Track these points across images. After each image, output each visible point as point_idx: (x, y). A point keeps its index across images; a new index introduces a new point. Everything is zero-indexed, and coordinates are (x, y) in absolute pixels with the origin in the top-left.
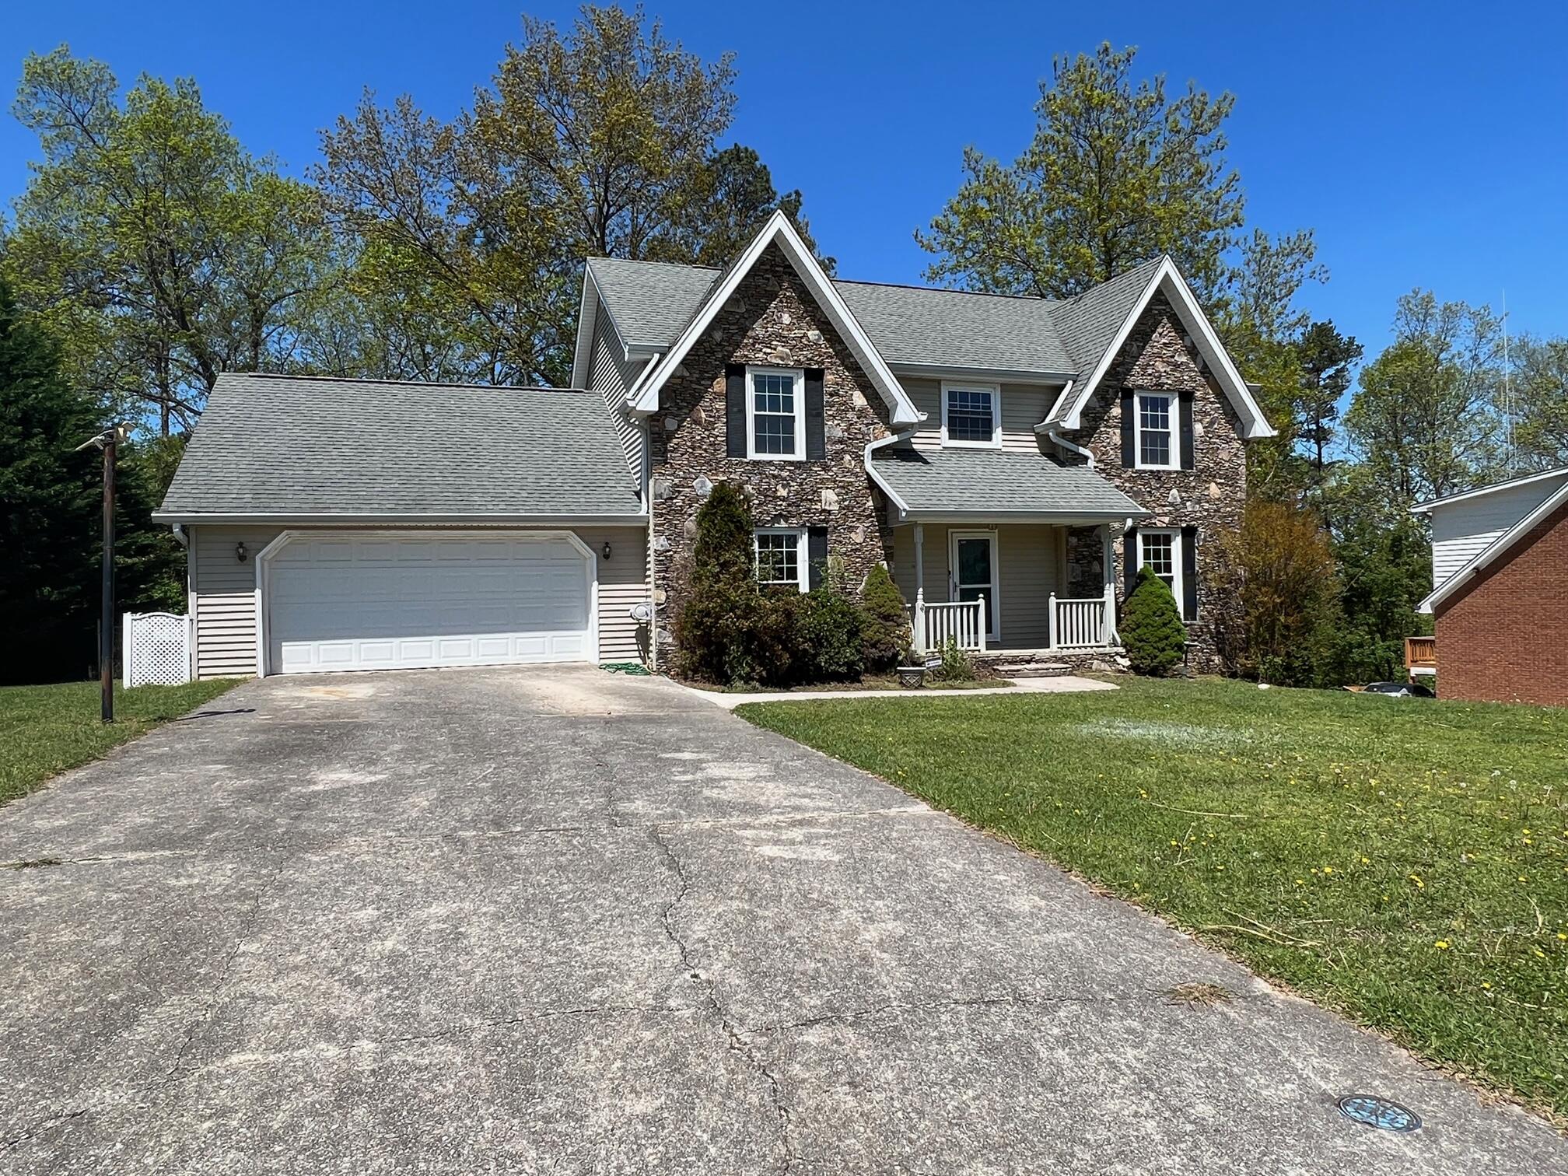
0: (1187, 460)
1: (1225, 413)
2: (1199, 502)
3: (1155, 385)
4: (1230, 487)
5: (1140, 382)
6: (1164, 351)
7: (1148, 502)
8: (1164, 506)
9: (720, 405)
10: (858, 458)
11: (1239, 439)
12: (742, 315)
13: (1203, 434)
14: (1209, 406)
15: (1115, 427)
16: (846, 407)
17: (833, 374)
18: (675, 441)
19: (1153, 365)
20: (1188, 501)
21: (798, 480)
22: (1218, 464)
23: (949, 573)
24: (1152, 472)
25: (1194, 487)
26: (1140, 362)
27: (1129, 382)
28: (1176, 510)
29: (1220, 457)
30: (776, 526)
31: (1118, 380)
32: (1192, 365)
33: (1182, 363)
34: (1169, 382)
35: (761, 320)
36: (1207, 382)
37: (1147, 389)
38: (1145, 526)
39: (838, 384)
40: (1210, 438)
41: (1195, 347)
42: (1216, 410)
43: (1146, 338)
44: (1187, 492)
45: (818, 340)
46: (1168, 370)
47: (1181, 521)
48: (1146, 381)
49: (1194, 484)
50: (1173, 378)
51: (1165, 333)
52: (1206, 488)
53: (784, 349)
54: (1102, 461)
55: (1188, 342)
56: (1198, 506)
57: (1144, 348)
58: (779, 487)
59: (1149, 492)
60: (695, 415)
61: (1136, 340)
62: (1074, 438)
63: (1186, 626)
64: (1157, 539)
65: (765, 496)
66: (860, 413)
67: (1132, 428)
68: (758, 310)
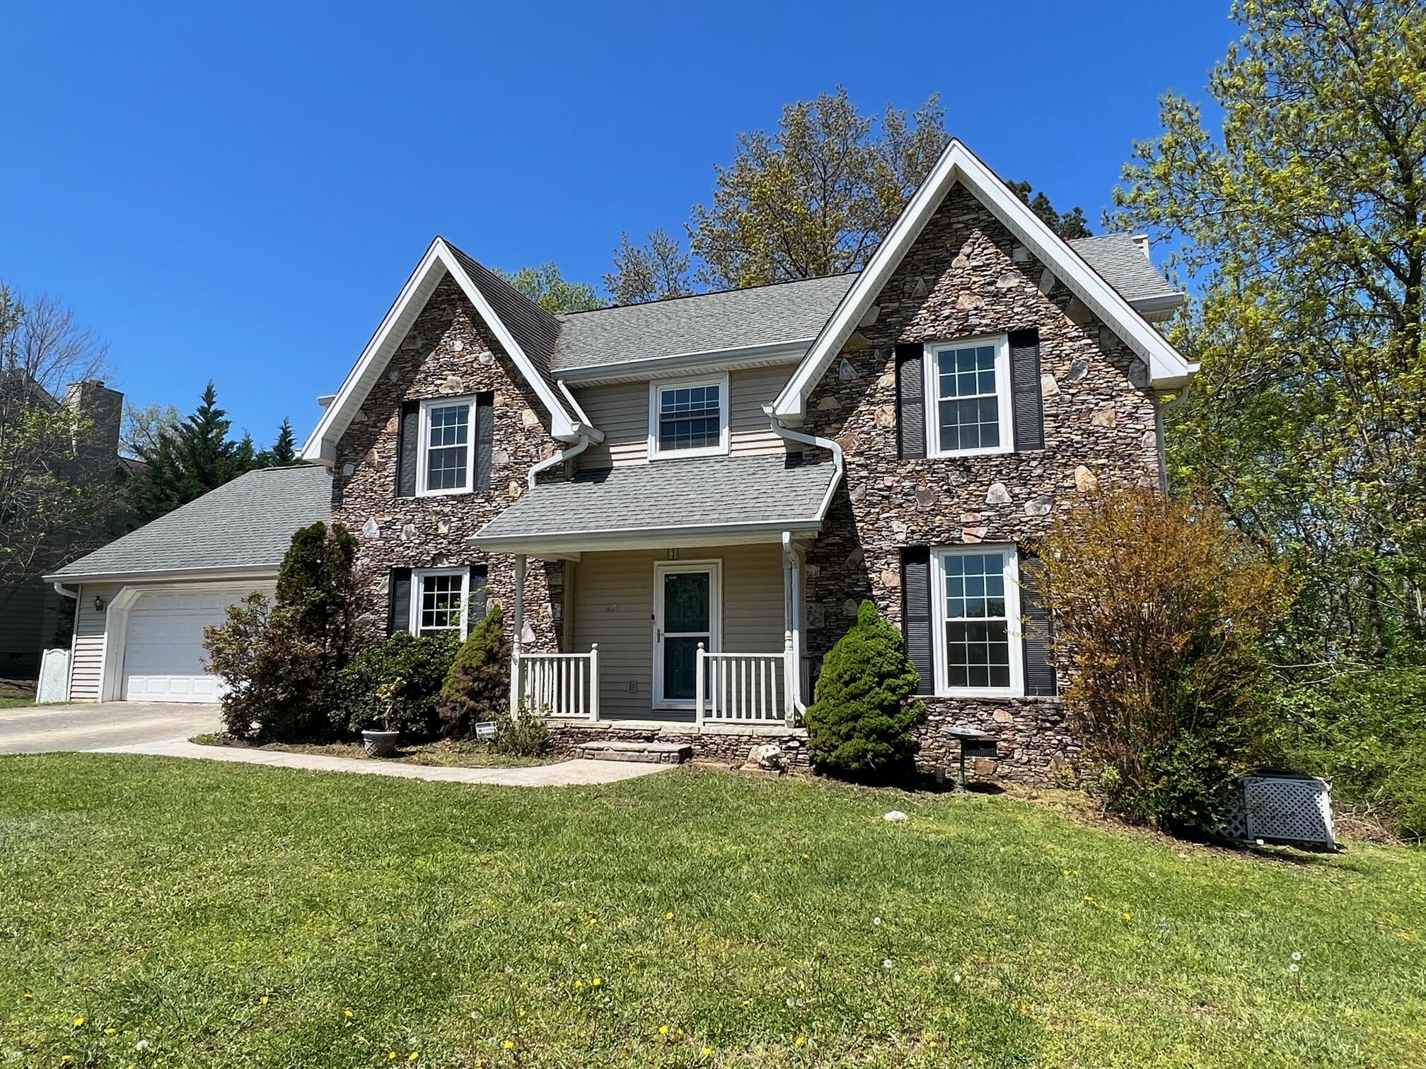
0: (1028, 432)
1: (1106, 353)
2: (1051, 500)
3: (957, 330)
4: (1121, 469)
5: (930, 332)
6: (974, 279)
7: (947, 507)
8: (978, 511)
9: (392, 445)
10: (524, 484)
11: (1139, 389)
12: (417, 351)
13: (1057, 390)
14: (1067, 346)
15: (885, 402)
16: (515, 428)
17: (503, 395)
18: (350, 486)
19: (954, 302)
20: (1027, 500)
21: (460, 515)
22: (1090, 434)
23: (653, 617)
24: (953, 461)
25: (1040, 476)
26: (931, 301)
27: (910, 335)
28: (1001, 516)
29: (1095, 422)
30: (439, 565)
31: (890, 335)
32: (1030, 289)
33: (1009, 289)
34: (984, 322)
35: (433, 354)
36: (1063, 310)
37: (946, 339)
38: (941, 544)
39: (507, 405)
40: (1073, 395)
41: (1036, 260)
42: (1081, 350)
43: (941, 266)
44: (1025, 484)
45: (488, 361)
46: (982, 304)
47: (1012, 532)
48: (941, 328)
49: (1039, 471)
50: (992, 314)
51: (976, 252)
52: (1065, 477)
53: (454, 378)
54: (861, 454)
55: (1020, 256)
56: (1048, 507)
57: (935, 282)
58: (440, 524)
59: (948, 491)
60: (368, 458)
61: (923, 273)
62: (816, 426)
63: (1025, 703)
64: (974, 564)
65: (427, 535)
66: (529, 433)
67: (921, 399)
68: (433, 343)
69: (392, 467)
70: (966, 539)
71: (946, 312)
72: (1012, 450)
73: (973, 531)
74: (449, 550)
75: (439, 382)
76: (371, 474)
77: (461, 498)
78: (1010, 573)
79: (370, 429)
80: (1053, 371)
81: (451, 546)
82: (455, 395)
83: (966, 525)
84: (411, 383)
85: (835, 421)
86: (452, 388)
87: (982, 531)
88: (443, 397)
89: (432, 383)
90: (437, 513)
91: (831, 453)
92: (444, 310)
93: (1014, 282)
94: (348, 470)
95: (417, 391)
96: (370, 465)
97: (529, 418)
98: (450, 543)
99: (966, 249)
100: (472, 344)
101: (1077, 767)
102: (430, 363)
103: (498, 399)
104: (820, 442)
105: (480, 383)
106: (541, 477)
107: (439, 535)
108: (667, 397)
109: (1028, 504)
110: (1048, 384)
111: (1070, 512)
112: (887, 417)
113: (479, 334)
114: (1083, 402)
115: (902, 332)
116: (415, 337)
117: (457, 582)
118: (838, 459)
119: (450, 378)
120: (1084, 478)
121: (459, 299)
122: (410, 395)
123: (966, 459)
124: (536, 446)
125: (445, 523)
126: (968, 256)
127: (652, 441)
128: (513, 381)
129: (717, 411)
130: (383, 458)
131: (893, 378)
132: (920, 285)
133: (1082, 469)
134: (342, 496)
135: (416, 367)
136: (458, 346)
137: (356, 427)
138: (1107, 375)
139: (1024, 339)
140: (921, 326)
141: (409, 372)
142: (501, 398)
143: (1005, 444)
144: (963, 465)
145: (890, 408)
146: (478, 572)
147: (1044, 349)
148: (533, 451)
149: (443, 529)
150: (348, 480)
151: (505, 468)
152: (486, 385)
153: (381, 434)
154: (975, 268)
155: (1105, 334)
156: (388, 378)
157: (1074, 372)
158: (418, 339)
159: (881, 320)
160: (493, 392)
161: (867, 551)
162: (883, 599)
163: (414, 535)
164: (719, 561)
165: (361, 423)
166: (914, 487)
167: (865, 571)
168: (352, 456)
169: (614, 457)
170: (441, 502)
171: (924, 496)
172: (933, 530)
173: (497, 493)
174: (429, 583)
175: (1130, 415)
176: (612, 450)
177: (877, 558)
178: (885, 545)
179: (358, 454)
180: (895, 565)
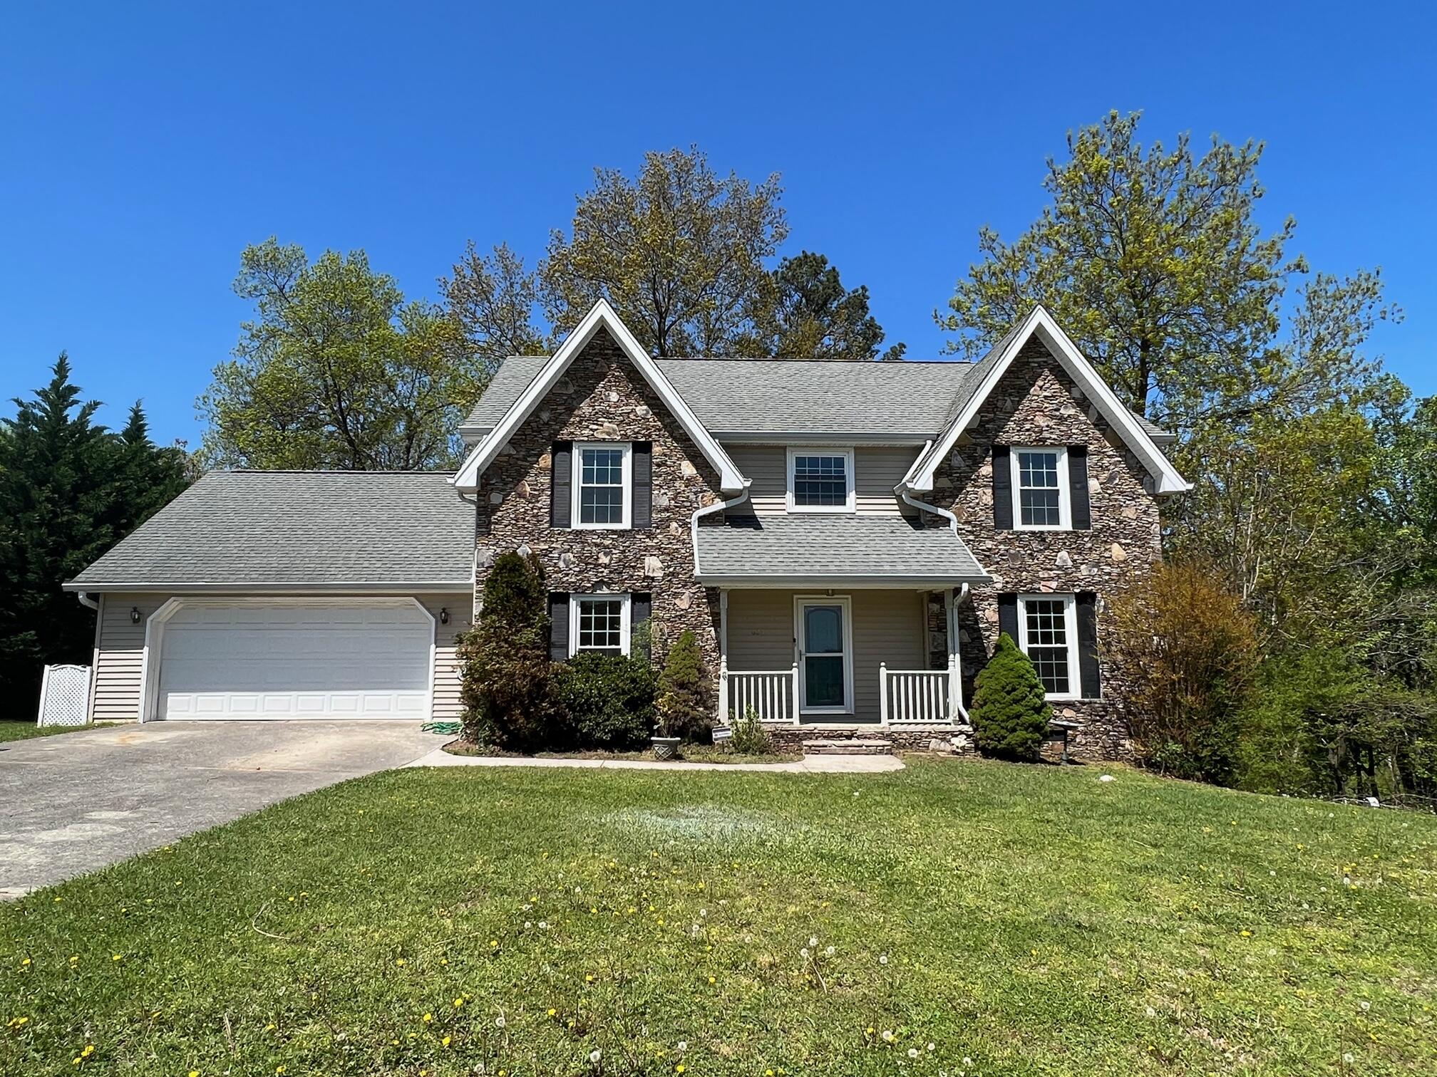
0: (1081, 516)
1: (1129, 468)
2: (1097, 565)
3: (1035, 440)
4: (1140, 547)
5: (1016, 438)
6: (1046, 405)
7: (1030, 566)
8: (1051, 570)
10: (686, 526)
11: (1149, 495)
13: (1100, 490)
14: (1106, 461)
15: (985, 486)
17: (661, 445)
18: (499, 514)
19: (1032, 419)
20: (1082, 564)
22: (1121, 523)
23: (794, 640)
24: (1033, 533)
25: (1090, 548)
26: (1016, 416)
27: (1003, 439)
28: (1067, 574)
29: (1124, 515)
30: (598, 592)
31: (988, 437)
32: (1082, 418)
33: (1069, 416)
34: (1053, 436)
35: (588, 400)
36: (1104, 435)
37: (1027, 445)
38: (1027, 592)
39: (665, 455)
40: (1110, 494)
41: (1085, 398)
42: (1115, 464)
43: (1023, 392)
44: (1080, 554)
45: (646, 415)
46: (1051, 424)
47: (1074, 586)
48: (1023, 437)
50: (1058, 431)
51: (1047, 385)
52: (1106, 550)
54: (969, 523)
55: (1076, 394)
56: (1096, 570)
58: (601, 555)
59: (1031, 554)
60: (520, 489)
61: (1010, 395)
62: (934, 499)
63: (1083, 704)
64: (1045, 606)
67: (1008, 487)
68: (586, 390)
69: (545, 500)
70: (1044, 590)
71: (1028, 426)
72: (1071, 529)
73: (1048, 584)
74: (610, 579)
75: (595, 427)
76: (523, 506)
77: (622, 533)
78: (1070, 614)
80: (1097, 477)
81: (612, 575)
82: (613, 441)
83: (1043, 579)
84: (565, 424)
85: (949, 497)
86: (609, 434)
87: (1054, 584)
88: (599, 441)
89: (588, 427)
90: (596, 545)
91: (948, 520)
92: (597, 362)
93: (1072, 411)
94: (496, 498)
95: (572, 433)
96: (520, 495)
97: (688, 469)
98: (611, 572)
99: (1040, 383)
100: (627, 396)
101: (1116, 745)
102: (585, 408)
103: (656, 449)
104: (941, 511)
105: (638, 433)
106: (703, 521)
107: (600, 565)
108: (800, 462)
109: (1083, 567)
110: (1094, 485)
111: (1109, 574)
112: (988, 498)
113: (635, 388)
114: (1116, 500)
115: (997, 436)
116: (566, 383)
117: (616, 607)
118: (954, 525)
119: (606, 424)
120: (1117, 551)
121: (613, 355)
122: (564, 434)
123: (1042, 533)
125: (606, 554)
126: (1041, 388)
127: (790, 497)
128: (671, 435)
129: (844, 477)
130: (535, 490)
131: (990, 469)
132: (1009, 403)
133: (1116, 546)
134: (490, 523)
135: (570, 411)
136: (614, 397)
138: (1129, 484)
139: (1078, 453)
140: (1010, 433)
141: (560, 414)
142: (660, 448)
143: (1066, 523)
144: (1040, 536)
145: (989, 491)
146: (641, 599)
147: (1091, 461)
148: (692, 497)
149: (604, 560)
150: (495, 509)
151: (666, 510)
152: (644, 435)
153: (532, 468)
154: (1046, 397)
155: (1129, 455)
156: (538, 417)
157: (1111, 479)
158: (571, 385)
159: (982, 424)
160: (651, 442)
161: (974, 595)
162: (987, 630)
163: (574, 563)
164: (850, 598)
165: (510, 456)
166: (1007, 550)
167: (974, 609)
168: (500, 485)
169: (755, 507)
170: (605, 534)
171: (1014, 557)
172: (1021, 582)
173: (658, 531)
174: (585, 608)
175: (1145, 512)
176: (753, 501)
177: (982, 600)
178: (988, 590)
179: (506, 484)
180: (995, 606)
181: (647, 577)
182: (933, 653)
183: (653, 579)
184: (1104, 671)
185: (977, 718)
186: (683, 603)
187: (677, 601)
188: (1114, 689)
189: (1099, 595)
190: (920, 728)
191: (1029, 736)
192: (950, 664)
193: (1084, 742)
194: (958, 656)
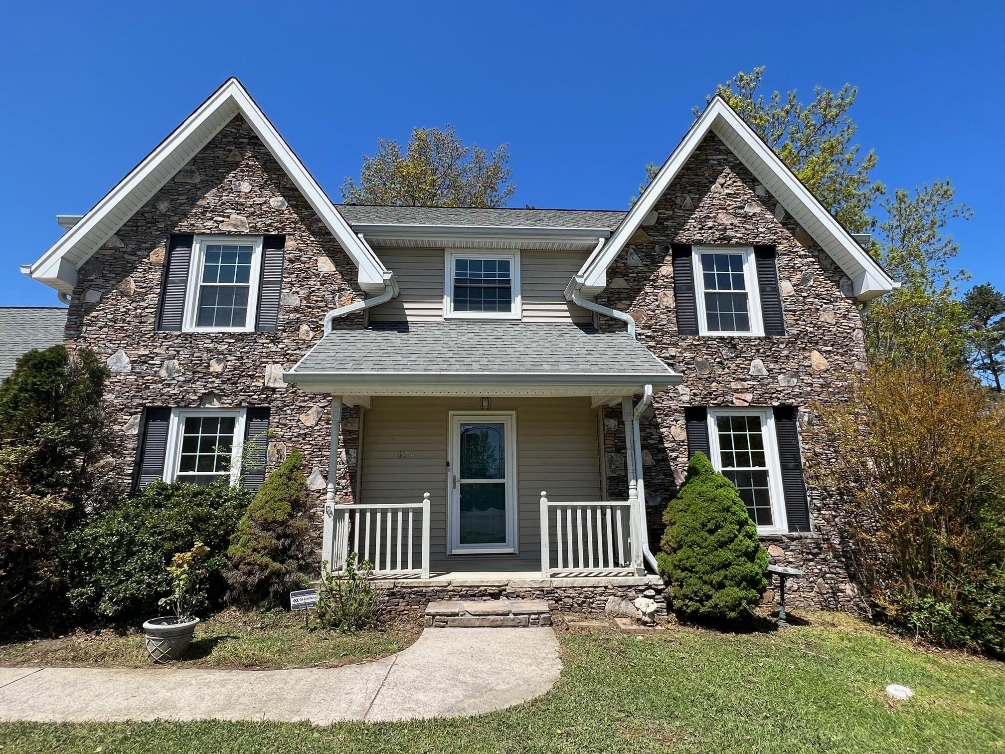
0: (773, 324)
1: (824, 269)
2: (796, 375)
3: (719, 239)
4: (842, 355)
5: (698, 237)
6: (729, 202)
7: (720, 375)
8: (744, 380)
9: (156, 275)
10: (318, 328)
11: (847, 298)
12: (195, 186)
13: (793, 293)
14: (798, 261)
15: (665, 287)
16: (307, 274)
17: (296, 240)
18: (94, 314)
19: (715, 217)
20: (779, 374)
21: (238, 354)
22: (820, 327)
23: (448, 464)
24: (722, 338)
25: (787, 356)
26: (697, 214)
27: (683, 237)
28: (762, 385)
29: (822, 319)
30: (207, 406)
31: (667, 235)
32: (769, 216)
33: (754, 214)
34: (738, 235)
35: (215, 190)
36: (793, 234)
37: (710, 245)
38: (718, 406)
39: (300, 250)
40: (804, 297)
41: (771, 197)
42: (807, 264)
43: (703, 189)
44: (776, 362)
45: (280, 206)
46: (736, 222)
47: (771, 398)
48: (707, 235)
49: (786, 353)
50: (743, 231)
51: (728, 183)
52: (805, 358)
53: (239, 217)
54: (649, 327)
55: (760, 191)
56: (795, 380)
57: (700, 200)
58: (213, 362)
59: (720, 363)
60: (122, 286)
61: (689, 192)
62: (609, 301)
63: (792, 539)
64: (738, 423)
65: (194, 373)
66: (326, 280)
67: (691, 289)
68: (214, 180)
69: (153, 298)
70: (737, 403)
71: (710, 224)
72: (763, 335)
73: (743, 396)
74: (222, 390)
75: (221, 219)
76: (124, 304)
77: (242, 337)
78: (769, 431)
79: (127, 257)
80: (789, 279)
81: (225, 386)
82: (239, 234)
83: (737, 391)
84: (185, 215)
85: (625, 299)
86: (235, 226)
87: (749, 397)
88: (223, 234)
89: (212, 219)
90: (209, 350)
91: (625, 324)
92: (230, 151)
93: (757, 210)
94: (92, 296)
95: (192, 225)
96: (123, 294)
97: (326, 265)
98: (223, 382)
99: (721, 180)
100: (262, 187)
101: (835, 591)
102: (210, 198)
103: (290, 244)
104: (617, 314)
105: (269, 225)
106: (339, 323)
107: (210, 374)
108: (460, 264)
109: (780, 377)
110: (786, 287)
111: (811, 385)
112: (668, 299)
113: (271, 179)
114: (812, 303)
115: (677, 234)
116: (192, 172)
117: (229, 425)
118: (632, 329)
119: (233, 216)
120: (817, 360)
121: (248, 144)
122: (183, 226)
123: (732, 338)
124: (333, 292)
125: (219, 361)
126: (722, 185)
127: (447, 302)
128: (309, 229)
129: (509, 282)
130: (142, 287)
131: (671, 269)
132: (688, 201)
133: (815, 353)
134: (82, 324)
135: (193, 202)
136: (245, 187)
137: (109, 252)
138: (824, 285)
139: (765, 253)
140: (690, 232)
141: (181, 204)
142: (294, 242)
143: (757, 328)
144: (731, 343)
145: (670, 293)
146: (257, 413)
147: (780, 262)
148: (329, 297)
149: (216, 367)
150: (92, 308)
151: (296, 310)
152: (277, 228)
153: (141, 262)
154: (728, 195)
155: (822, 256)
156: (155, 207)
157: (805, 280)
158: (197, 175)
159: (659, 221)
160: (284, 236)
161: (657, 409)
162: (673, 451)
163: (178, 371)
164: (514, 413)
165: (116, 249)
166: (693, 358)
167: (657, 426)
168: (100, 282)
169: (407, 312)
170: (217, 339)
171: (702, 366)
172: (711, 394)
173: (285, 335)
174: (191, 425)
175: (845, 316)
176: (406, 306)
177: (666, 415)
178: (673, 405)
179: (107, 280)
180: (682, 421)
181: (268, 388)
182: (610, 479)
183: (274, 390)
184: (813, 497)
185: (669, 568)
186: (309, 419)
187: (302, 417)
188: (828, 521)
189: (802, 409)
190: (592, 581)
191: (742, 594)
192: (631, 492)
193: (796, 587)
194: (641, 482)
